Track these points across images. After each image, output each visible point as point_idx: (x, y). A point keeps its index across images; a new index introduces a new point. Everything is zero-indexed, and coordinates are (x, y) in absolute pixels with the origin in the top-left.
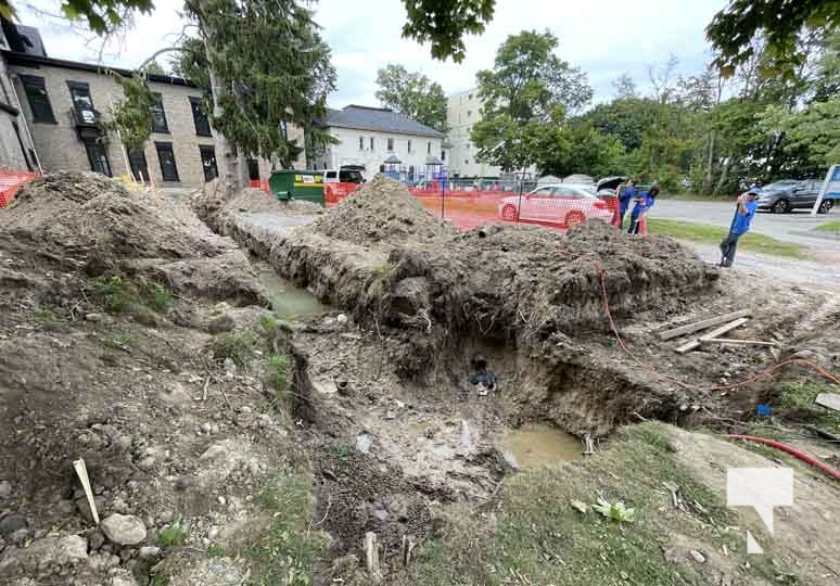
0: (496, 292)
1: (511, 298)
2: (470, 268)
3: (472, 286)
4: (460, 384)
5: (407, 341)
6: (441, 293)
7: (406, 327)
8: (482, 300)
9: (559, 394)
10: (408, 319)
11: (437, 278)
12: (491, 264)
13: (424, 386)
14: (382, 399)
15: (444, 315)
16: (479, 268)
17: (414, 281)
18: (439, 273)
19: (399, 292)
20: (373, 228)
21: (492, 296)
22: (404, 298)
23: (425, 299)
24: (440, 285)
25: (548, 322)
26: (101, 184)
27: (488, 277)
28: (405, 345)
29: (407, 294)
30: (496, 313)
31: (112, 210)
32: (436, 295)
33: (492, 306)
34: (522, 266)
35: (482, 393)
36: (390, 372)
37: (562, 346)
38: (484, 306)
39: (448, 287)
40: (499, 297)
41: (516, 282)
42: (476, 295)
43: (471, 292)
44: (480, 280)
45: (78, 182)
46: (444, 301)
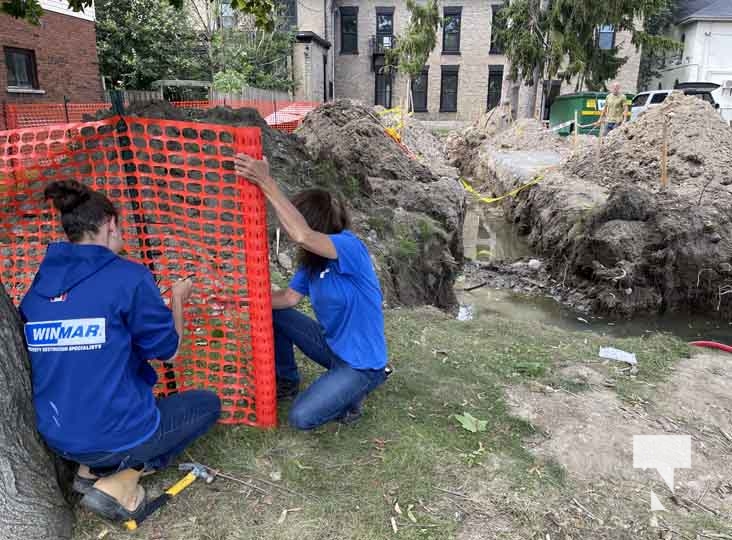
5: (594, 296)
6: (662, 246)
7: (596, 280)
10: (601, 269)
11: (661, 226)
15: (661, 276)
17: (624, 224)
18: (667, 220)
19: (598, 235)
20: (634, 165)
22: (603, 243)
23: (636, 249)
24: (664, 235)
26: (362, 111)
28: (588, 301)
29: (608, 239)
31: (357, 131)
32: (656, 248)
43: (725, 256)
45: (345, 109)
46: (665, 258)
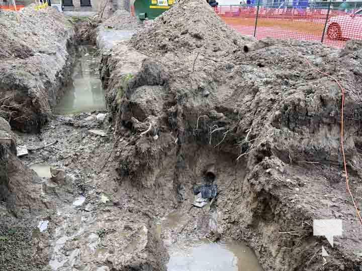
0: (235, 108)
1: (248, 115)
2: (216, 81)
3: (214, 99)
4: (181, 192)
5: (134, 143)
6: (174, 104)
7: (134, 131)
8: (222, 114)
9: (263, 224)
10: (137, 124)
11: (172, 89)
12: (237, 78)
13: (140, 187)
14: (91, 192)
15: (175, 124)
16: (225, 82)
17: (148, 89)
18: (175, 84)
19: (133, 98)
21: (231, 111)
22: (136, 104)
23: (158, 106)
24: (174, 95)
25: (263, 145)
27: (232, 91)
28: (130, 147)
29: (138, 101)
30: (232, 128)
33: (230, 121)
34: (267, 83)
35: (197, 204)
36: (111, 169)
37: (269, 173)
38: (221, 120)
39: (181, 98)
40: (237, 113)
41: (256, 98)
42: (217, 109)
43: (212, 105)
44: (222, 94)
46: (177, 111)
